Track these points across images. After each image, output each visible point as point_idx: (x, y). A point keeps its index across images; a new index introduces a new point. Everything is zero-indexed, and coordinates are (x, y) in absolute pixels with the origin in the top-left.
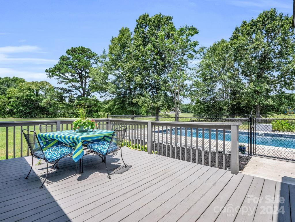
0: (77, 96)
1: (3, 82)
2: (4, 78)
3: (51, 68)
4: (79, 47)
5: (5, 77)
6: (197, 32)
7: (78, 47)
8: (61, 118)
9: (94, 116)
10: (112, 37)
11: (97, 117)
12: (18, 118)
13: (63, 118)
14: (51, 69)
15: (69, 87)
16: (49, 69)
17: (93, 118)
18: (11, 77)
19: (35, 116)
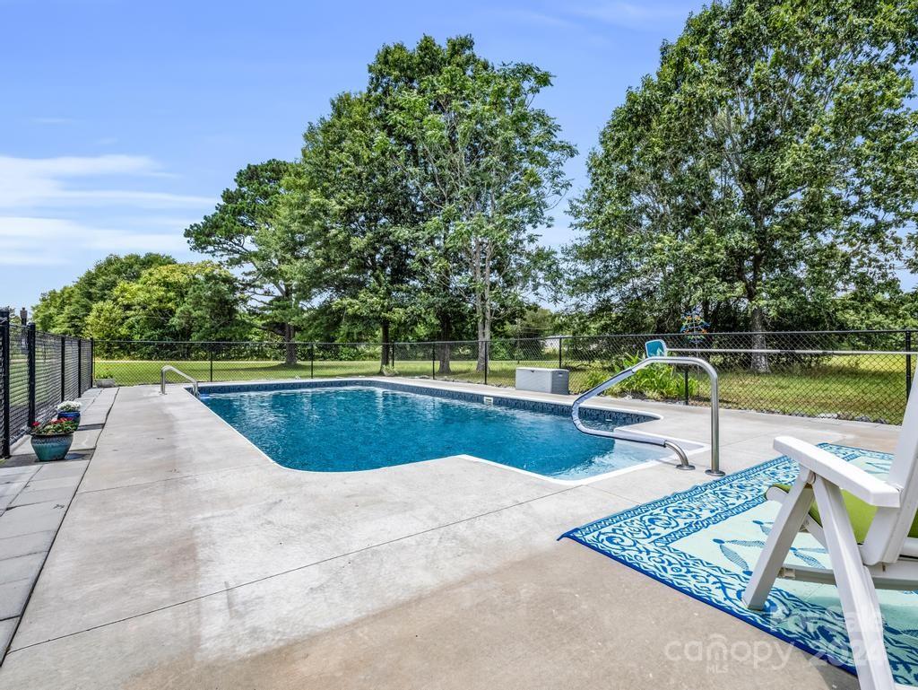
0: (271, 298)
1: (122, 267)
2: (126, 258)
3: (196, 225)
4: (269, 162)
5: (127, 254)
6: (544, 80)
7: (266, 162)
8: (252, 360)
9: (344, 357)
10: (310, 123)
11: (350, 360)
12: (142, 358)
13: (257, 360)
14: (196, 228)
15: (246, 274)
16: (192, 227)
17: (341, 360)
18: (142, 256)
19: (183, 356)
